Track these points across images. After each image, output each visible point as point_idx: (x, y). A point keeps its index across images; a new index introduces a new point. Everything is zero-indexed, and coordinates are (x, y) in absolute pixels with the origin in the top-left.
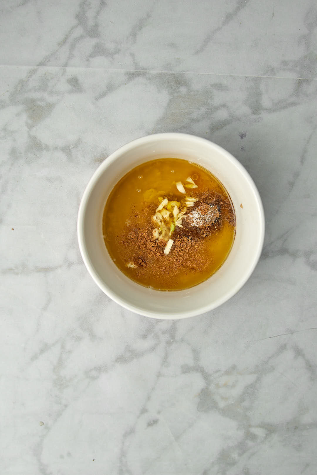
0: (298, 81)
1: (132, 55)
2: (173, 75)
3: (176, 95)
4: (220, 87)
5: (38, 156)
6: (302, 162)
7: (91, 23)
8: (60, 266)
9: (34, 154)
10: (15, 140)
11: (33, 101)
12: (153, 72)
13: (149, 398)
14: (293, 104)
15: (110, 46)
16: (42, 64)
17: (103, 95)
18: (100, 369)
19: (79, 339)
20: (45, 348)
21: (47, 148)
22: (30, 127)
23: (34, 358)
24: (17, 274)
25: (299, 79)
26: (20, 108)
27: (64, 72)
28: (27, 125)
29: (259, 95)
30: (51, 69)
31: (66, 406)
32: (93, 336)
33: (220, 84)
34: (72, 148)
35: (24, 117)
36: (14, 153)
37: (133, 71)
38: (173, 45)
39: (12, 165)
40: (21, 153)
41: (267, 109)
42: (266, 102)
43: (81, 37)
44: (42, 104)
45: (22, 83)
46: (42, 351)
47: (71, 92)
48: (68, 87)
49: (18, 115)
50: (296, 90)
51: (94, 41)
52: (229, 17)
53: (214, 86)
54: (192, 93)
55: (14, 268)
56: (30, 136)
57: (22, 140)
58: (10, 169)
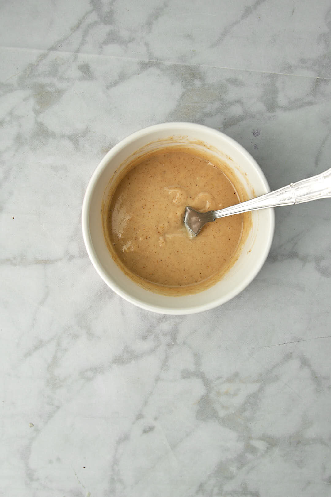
0: (316, 80)
1: (147, 44)
2: (186, 67)
3: (189, 87)
4: (234, 82)
5: (44, 143)
6: (316, 164)
7: (106, 9)
8: (61, 259)
9: (40, 141)
10: (20, 126)
11: (42, 86)
12: (168, 63)
13: (146, 403)
14: (310, 103)
15: (124, 34)
16: (53, 48)
17: (115, 84)
18: (96, 370)
19: (76, 336)
20: (40, 345)
21: (54, 135)
22: (37, 112)
23: (28, 354)
24: (15, 265)
25: (317, 78)
26: (28, 92)
27: (76, 58)
28: (34, 110)
29: (275, 92)
30: (63, 54)
31: (58, 407)
32: (90, 335)
33: (236, 79)
34: (80, 137)
35: (32, 102)
36: (19, 139)
37: (146, 60)
38: (189, 37)
39: (16, 151)
40: (26, 139)
41: (282, 107)
42: (282, 100)
43: (96, 23)
44: (51, 89)
45: (32, 68)
46: (36, 348)
47: (82, 79)
48: (79, 74)
49: (26, 99)
50: (313, 90)
51: (108, 28)
52: (248, 11)
53: (228, 80)
54: (207, 87)
55: (12, 259)
56: (36, 122)
57: (29, 126)
58: (14, 155)
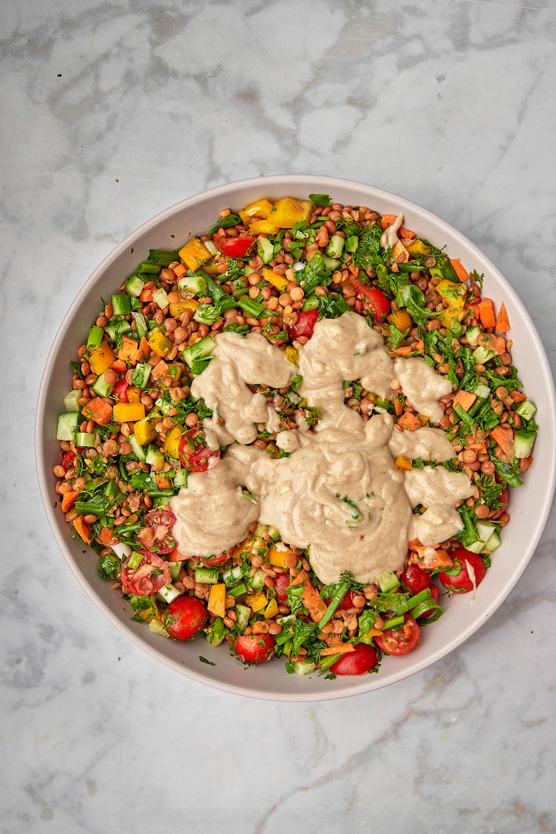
0: (520, 11)
3: (354, 17)
4: (414, 11)
5: (162, 83)
6: (520, 120)
9: (157, 81)
10: (131, 60)
11: (161, 10)
14: (513, 41)
17: (258, 9)
21: (175, 74)
22: (154, 44)
25: (523, 8)
26: (143, 17)
28: (150, 41)
29: (466, 25)
33: (416, 8)
34: (209, 76)
35: (148, 30)
36: (129, 78)
39: (125, 92)
40: (139, 78)
41: (476, 45)
42: (475, 36)
44: (173, 15)
49: (140, 26)
50: (517, 23)
53: (405, 9)
54: (376, 17)
55: (113, 234)
56: (152, 56)
57: (142, 61)
58: (122, 98)
